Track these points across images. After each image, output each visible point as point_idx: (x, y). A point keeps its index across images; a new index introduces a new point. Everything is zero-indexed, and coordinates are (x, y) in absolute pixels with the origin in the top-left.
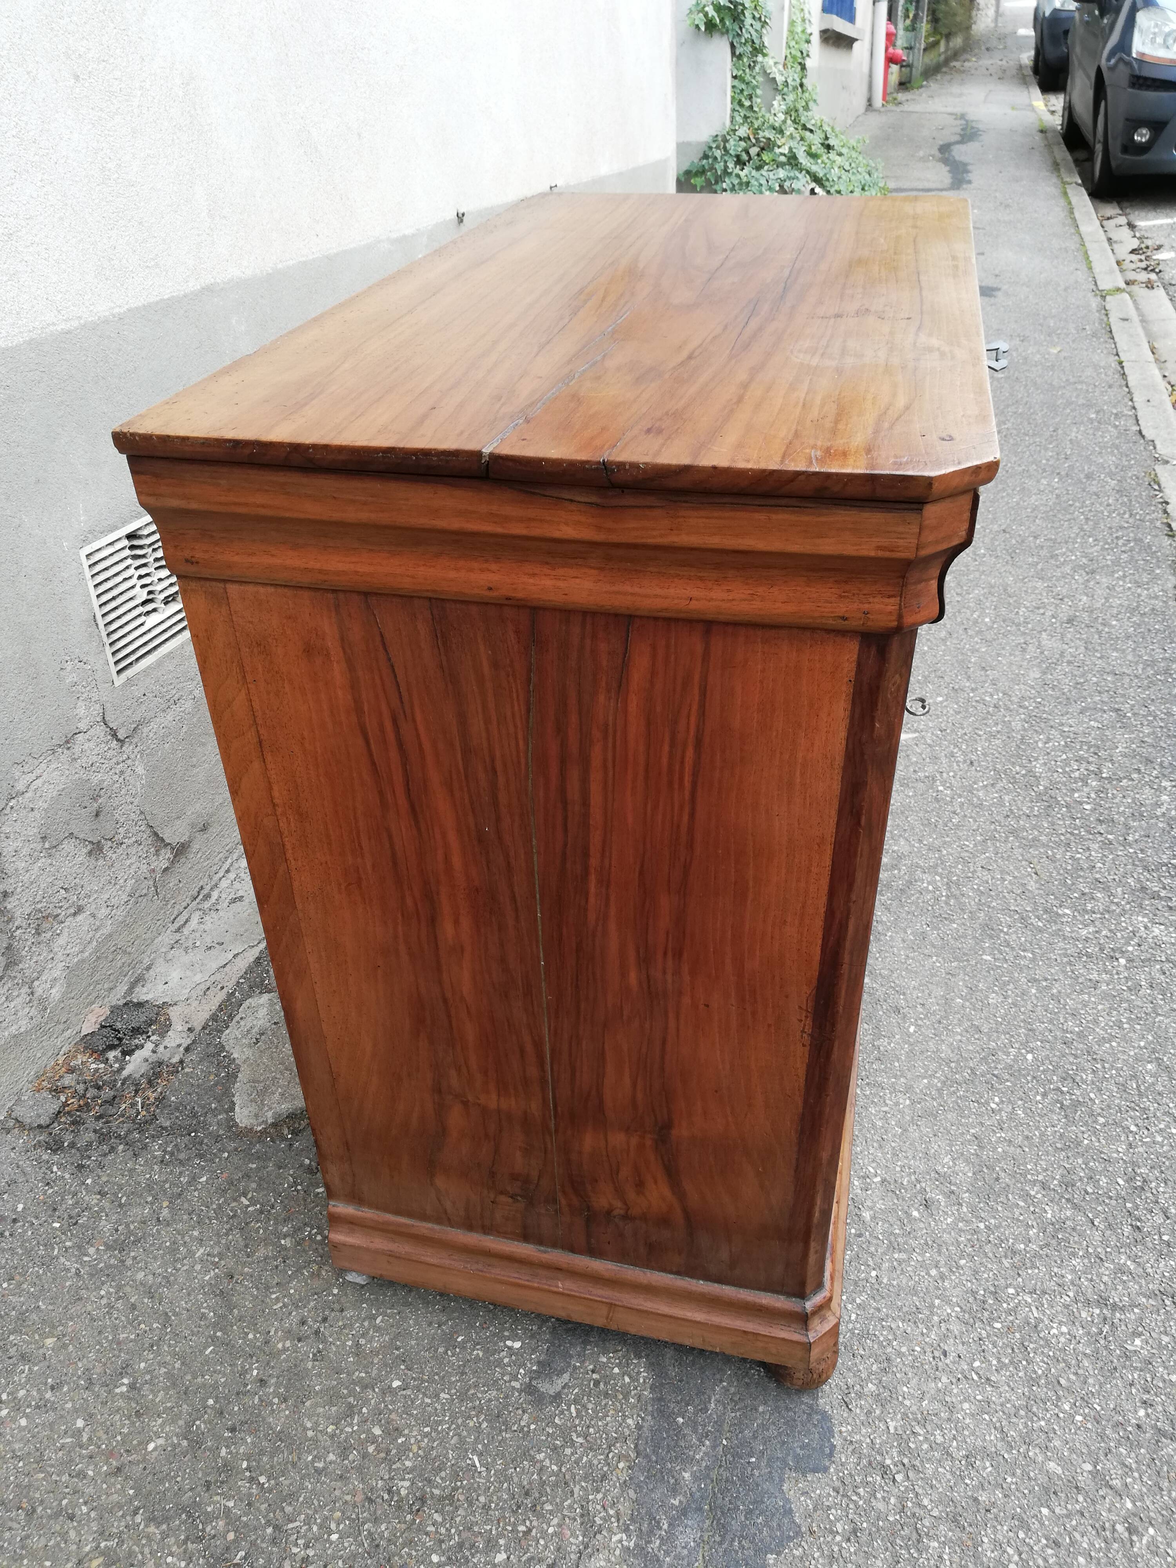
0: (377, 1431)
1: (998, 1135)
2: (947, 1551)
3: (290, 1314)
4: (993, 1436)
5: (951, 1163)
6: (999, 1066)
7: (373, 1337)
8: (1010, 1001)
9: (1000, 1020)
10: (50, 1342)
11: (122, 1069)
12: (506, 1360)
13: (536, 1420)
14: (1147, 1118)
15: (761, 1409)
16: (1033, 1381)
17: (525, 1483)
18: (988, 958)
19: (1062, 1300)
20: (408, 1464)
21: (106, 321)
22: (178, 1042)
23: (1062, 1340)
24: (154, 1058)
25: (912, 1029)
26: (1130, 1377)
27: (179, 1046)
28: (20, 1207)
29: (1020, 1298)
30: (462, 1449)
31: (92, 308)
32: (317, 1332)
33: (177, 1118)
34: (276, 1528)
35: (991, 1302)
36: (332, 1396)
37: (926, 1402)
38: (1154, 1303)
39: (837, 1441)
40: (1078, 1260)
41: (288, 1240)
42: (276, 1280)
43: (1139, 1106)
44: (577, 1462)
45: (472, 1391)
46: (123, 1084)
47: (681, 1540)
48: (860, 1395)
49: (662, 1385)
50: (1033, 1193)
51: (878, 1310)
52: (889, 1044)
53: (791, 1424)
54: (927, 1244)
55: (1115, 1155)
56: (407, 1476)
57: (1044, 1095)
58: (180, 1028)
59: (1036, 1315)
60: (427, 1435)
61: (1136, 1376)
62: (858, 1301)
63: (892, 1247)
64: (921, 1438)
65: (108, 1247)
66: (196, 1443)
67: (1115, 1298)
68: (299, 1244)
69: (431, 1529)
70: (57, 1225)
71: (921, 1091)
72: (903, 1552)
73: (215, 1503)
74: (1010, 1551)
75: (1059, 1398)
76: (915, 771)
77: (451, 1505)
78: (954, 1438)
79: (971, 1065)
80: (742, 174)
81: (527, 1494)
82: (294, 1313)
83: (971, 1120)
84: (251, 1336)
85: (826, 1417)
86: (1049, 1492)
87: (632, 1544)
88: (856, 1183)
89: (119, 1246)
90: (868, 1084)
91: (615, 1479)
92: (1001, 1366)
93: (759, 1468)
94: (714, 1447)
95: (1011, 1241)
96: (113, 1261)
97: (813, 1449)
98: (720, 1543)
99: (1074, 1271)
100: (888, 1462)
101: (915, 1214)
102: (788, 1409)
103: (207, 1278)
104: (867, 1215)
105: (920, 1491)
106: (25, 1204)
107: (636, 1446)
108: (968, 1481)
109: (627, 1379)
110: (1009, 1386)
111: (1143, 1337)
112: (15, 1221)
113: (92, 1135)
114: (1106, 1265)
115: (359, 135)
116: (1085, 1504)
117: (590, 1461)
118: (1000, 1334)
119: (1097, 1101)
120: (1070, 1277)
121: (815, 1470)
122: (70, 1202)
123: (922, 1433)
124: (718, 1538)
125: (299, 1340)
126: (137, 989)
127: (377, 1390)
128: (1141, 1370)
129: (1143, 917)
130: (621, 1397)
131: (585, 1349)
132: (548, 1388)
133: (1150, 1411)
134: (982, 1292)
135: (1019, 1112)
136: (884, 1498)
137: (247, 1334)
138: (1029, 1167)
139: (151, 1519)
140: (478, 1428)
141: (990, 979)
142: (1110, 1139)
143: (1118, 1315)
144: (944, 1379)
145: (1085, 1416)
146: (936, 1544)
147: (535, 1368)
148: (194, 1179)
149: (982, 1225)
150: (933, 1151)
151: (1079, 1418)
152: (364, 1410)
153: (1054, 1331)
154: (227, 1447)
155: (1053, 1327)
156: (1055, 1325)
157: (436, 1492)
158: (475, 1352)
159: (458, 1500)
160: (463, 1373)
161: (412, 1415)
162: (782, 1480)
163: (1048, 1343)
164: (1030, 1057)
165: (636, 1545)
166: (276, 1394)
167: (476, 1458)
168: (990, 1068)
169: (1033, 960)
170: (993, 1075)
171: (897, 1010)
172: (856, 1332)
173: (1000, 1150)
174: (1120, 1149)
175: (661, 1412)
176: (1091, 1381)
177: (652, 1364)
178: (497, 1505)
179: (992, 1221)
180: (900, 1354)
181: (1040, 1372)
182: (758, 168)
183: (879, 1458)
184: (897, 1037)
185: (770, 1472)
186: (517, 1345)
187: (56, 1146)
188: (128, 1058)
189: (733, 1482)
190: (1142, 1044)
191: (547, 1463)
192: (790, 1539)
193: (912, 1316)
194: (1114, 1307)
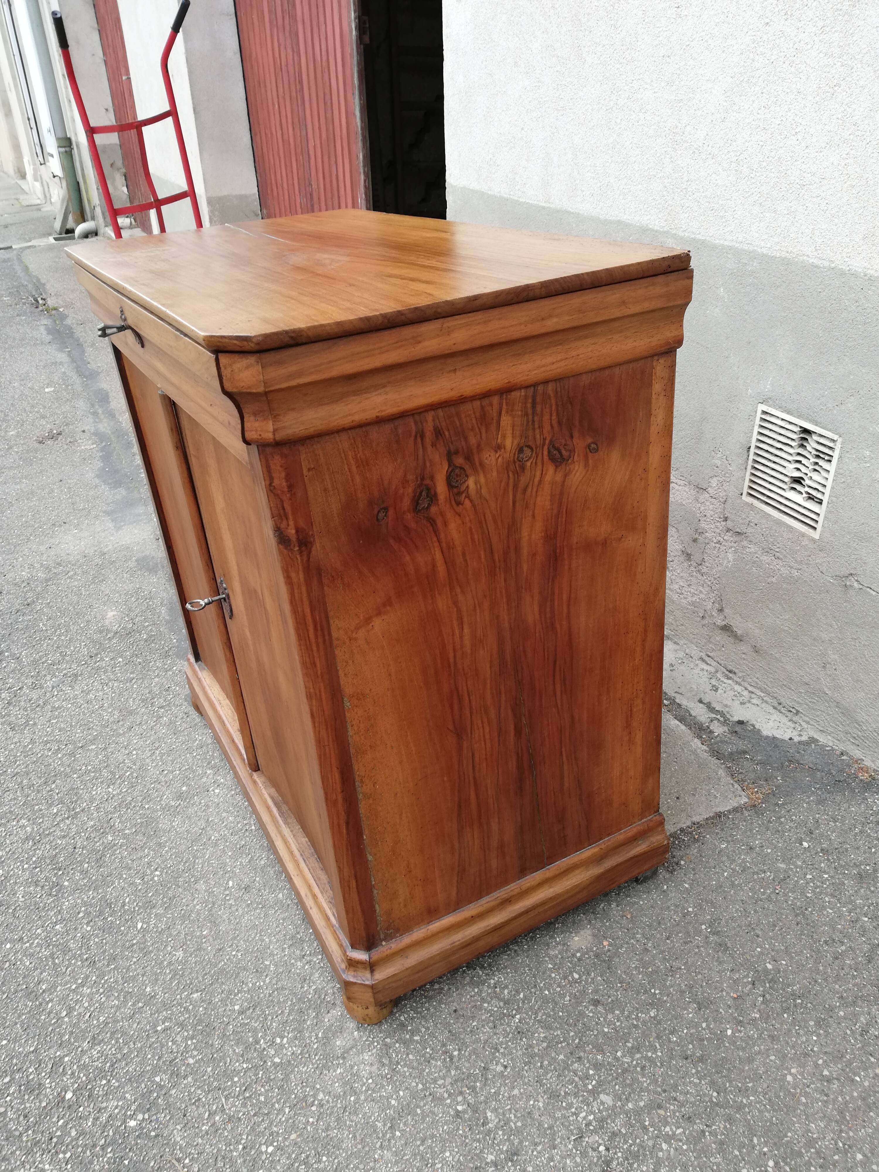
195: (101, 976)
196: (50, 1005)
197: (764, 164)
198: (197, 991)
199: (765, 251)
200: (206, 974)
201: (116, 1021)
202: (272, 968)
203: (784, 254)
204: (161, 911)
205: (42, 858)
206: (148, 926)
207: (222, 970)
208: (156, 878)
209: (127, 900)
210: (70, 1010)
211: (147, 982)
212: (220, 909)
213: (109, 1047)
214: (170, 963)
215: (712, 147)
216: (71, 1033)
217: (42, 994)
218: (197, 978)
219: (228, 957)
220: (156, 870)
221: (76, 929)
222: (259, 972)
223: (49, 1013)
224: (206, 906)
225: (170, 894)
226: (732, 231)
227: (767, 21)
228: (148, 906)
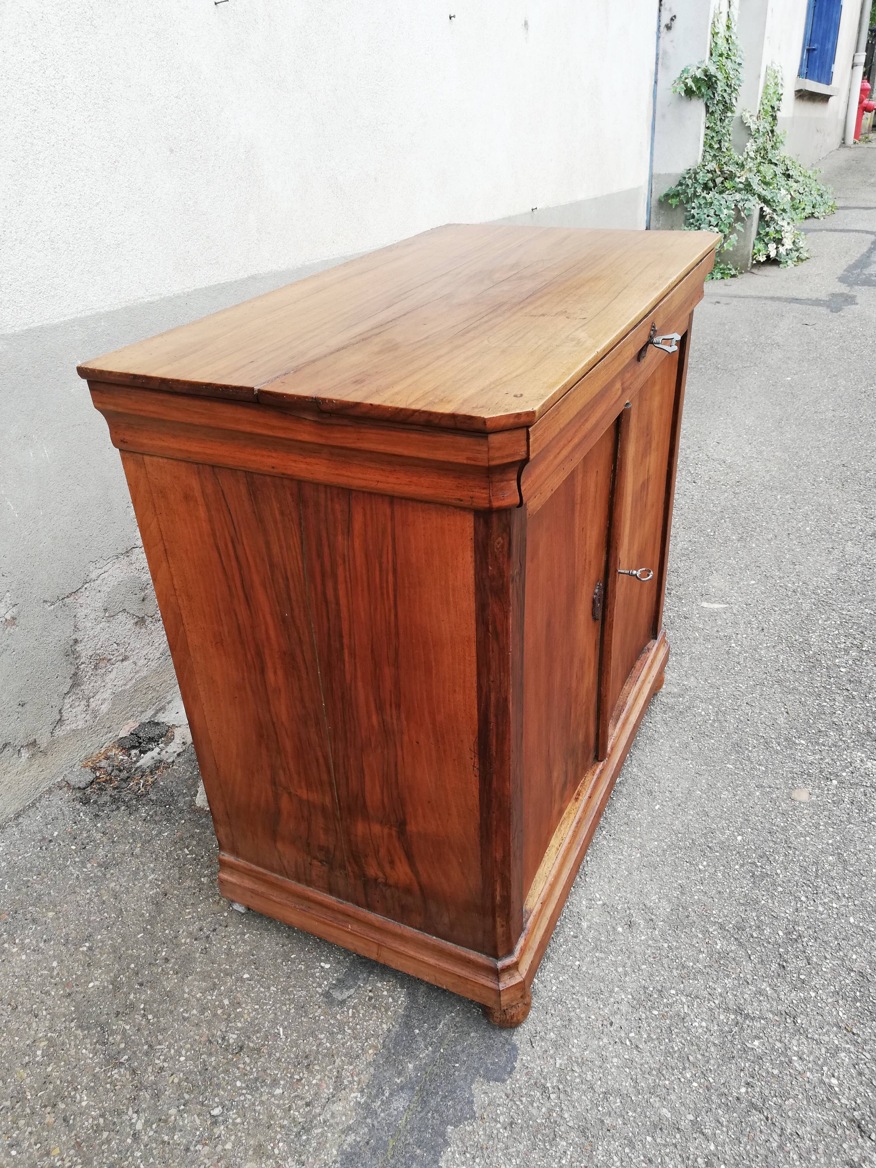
0: (226, 1002)
1: (698, 887)
2: (571, 1149)
3: (195, 923)
4: (628, 1083)
5: (657, 900)
6: (714, 841)
7: (240, 946)
8: (737, 798)
9: (725, 810)
10: (51, 914)
11: (137, 761)
12: (317, 974)
13: (325, 1014)
14: (817, 894)
15: (472, 1035)
16: (668, 1053)
17: (307, 1050)
18: (731, 766)
19: (709, 1005)
20: (239, 1025)
21: (179, 297)
22: (174, 750)
23: (700, 1030)
24: (158, 757)
25: (657, 807)
26: (743, 1065)
27: (175, 752)
28: (56, 834)
29: (678, 998)
30: (274, 1023)
31: (169, 288)
32: (208, 937)
33: (161, 795)
34: (150, 1046)
35: (656, 996)
36: (205, 976)
37: (588, 1052)
38: (778, 1019)
39: (517, 1065)
40: (729, 980)
41: (206, 878)
42: (192, 901)
43: (813, 884)
44: (343, 1044)
45: (291, 989)
46: (135, 771)
47: (395, 1105)
48: (542, 1039)
49: (412, 1007)
50: (711, 930)
51: (573, 987)
52: (637, 815)
53: (489, 1048)
54: (621, 950)
55: (783, 915)
56: (236, 1032)
57: (742, 866)
58: (178, 742)
59: (686, 1011)
60: (256, 1010)
61: (747, 1065)
62: (561, 979)
63: (595, 948)
64: (576, 1074)
65: (100, 865)
66: (117, 987)
67: (749, 1010)
68: (212, 882)
69: (241, 1066)
70: (73, 847)
71: (651, 849)
72: (540, 1143)
73: (118, 1025)
74: (615, 1159)
75: (684, 1068)
76: (718, 631)
77: (258, 1054)
78: (600, 1079)
79: (694, 837)
80: (708, 196)
81: (307, 1057)
82: (197, 923)
83: (681, 874)
84: (167, 932)
85: (515, 1048)
86: (657, 1127)
87: (362, 1101)
88: (584, 902)
89: (105, 866)
90: (613, 839)
91: (364, 1059)
92: (650, 1039)
93: (459, 1071)
94: (434, 1052)
95: (684, 959)
96: (100, 874)
97: (499, 1066)
98: (420, 1112)
99: (724, 987)
100: (548, 1085)
101: (620, 929)
102: (490, 1038)
103: (151, 893)
104: (585, 924)
105: (565, 1108)
106: (59, 832)
107: (384, 1041)
108: (600, 1108)
109: (391, 1000)
110: (651, 1053)
111: (762, 1040)
112: (50, 841)
113: (108, 798)
114: (750, 987)
115: (376, 179)
116: (680, 1140)
117: (351, 1045)
118: (655, 1018)
119: (781, 876)
120: (720, 991)
121: (496, 1080)
122: (85, 835)
123: (578, 1071)
124: (419, 1109)
125: (196, 940)
126: (159, 714)
127: (233, 977)
128: (752, 1062)
129: (862, 753)
130: (383, 1010)
131: (369, 976)
132: (338, 995)
133: (749, 1090)
134: (651, 989)
135: (719, 874)
136: (538, 1107)
137: (165, 930)
138: (714, 912)
139: (80, 1027)
140: (288, 1012)
141: (727, 781)
142: (782, 903)
143: (747, 1022)
144: (605, 1040)
145: (700, 1084)
146: (565, 1144)
147: (334, 982)
148: (160, 833)
149: (666, 945)
150: (646, 890)
151: (695, 1084)
152: (222, 988)
153: (696, 1024)
154: (135, 994)
155: (695, 1021)
156: (697, 1020)
157: (251, 1045)
158: (300, 966)
159: (263, 1052)
160: (289, 977)
161: (250, 996)
162: (472, 1082)
163: (688, 1031)
164: (739, 838)
165: (365, 1102)
166: (172, 968)
167: (281, 1030)
168: (707, 841)
169: (765, 772)
170: (708, 846)
171: (650, 793)
172: (553, 998)
173: (696, 897)
174: (787, 911)
175: (406, 1023)
176: (712, 1062)
177: (410, 993)
178: (286, 1060)
179: (675, 944)
180: (579, 1018)
181: (676, 1049)
182: (721, 192)
183: (543, 1081)
184: (645, 810)
185: (466, 1075)
186: (327, 966)
187: (86, 801)
188: (142, 755)
189: (440, 1076)
190: (830, 842)
191: (324, 1041)
192: (466, 1119)
193: (596, 995)
194: (747, 1016)
197: (79, 236)
199: (107, 309)
203: (124, 305)
215: (16, 233)
226: (69, 305)
227: (34, 108)
228: (724, 847)
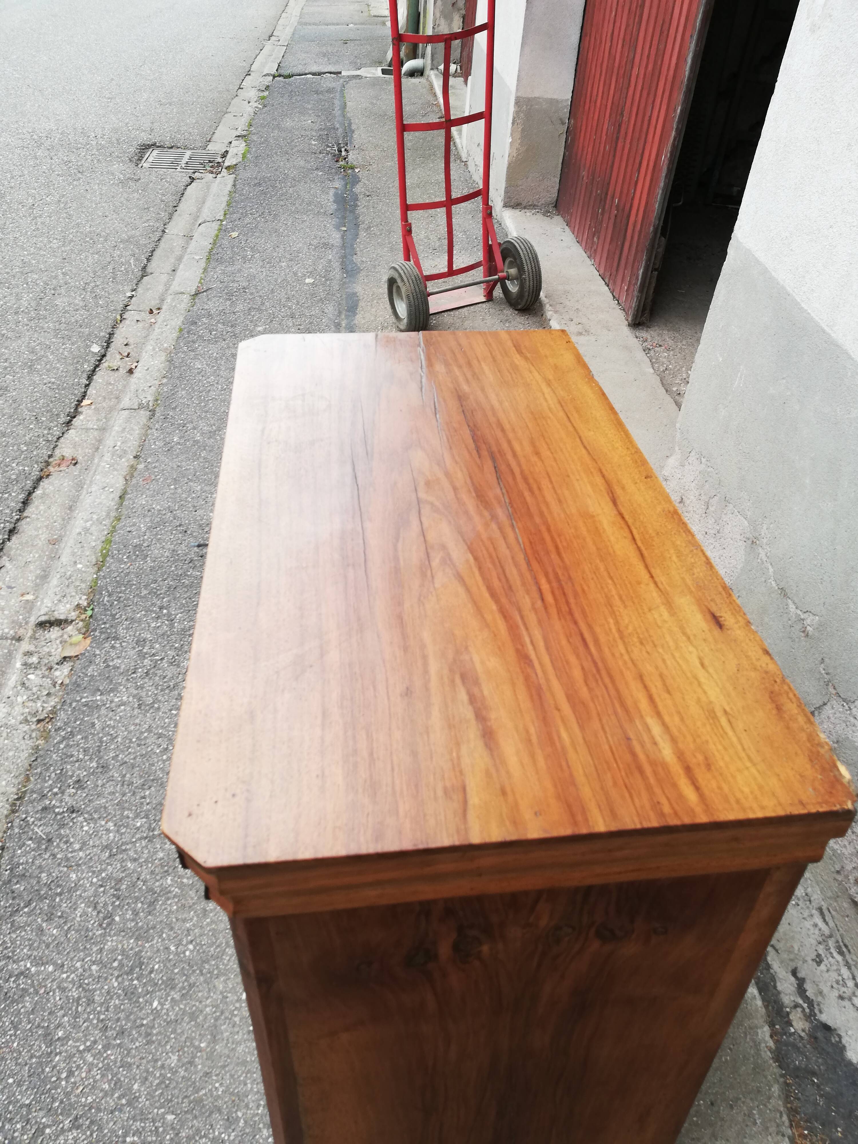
195: (106, 1047)
196: (57, 1058)
198: (173, 1113)
200: (186, 1097)
201: (99, 1110)
202: (242, 1123)
204: (177, 996)
205: (110, 878)
206: (162, 1009)
207: (199, 1101)
208: (187, 953)
209: (156, 967)
210: (71, 1073)
211: (138, 1077)
212: (225, 1024)
213: (84, 1137)
214: (163, 1067)
216: (62, 1102)
217: (56, 1041)
218: (178, 1097)
219: (210, 1087)
220: (191, 942)
221: (106, 979)
222: (230, 1122)
223: (54, 1067)
224: (215, 1012)
225: (193, 979)
228: (170, 984)
